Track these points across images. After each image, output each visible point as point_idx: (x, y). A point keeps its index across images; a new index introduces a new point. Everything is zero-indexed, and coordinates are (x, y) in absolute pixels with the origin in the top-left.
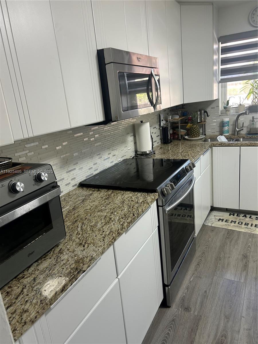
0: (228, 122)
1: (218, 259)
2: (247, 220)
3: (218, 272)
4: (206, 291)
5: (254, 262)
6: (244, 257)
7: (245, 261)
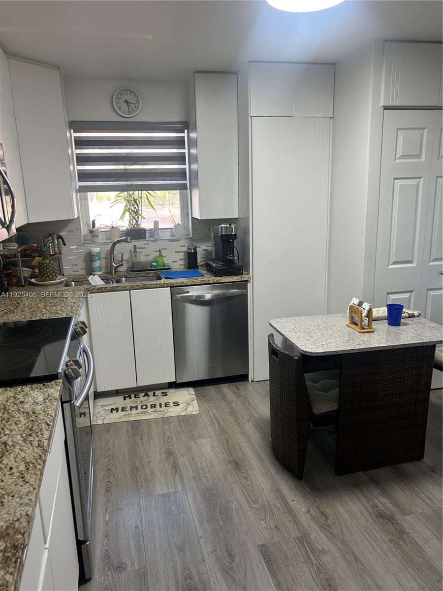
0: (99, 253)
1: (135, 470)
2: (152, 399)
3: (143, 490)
4: (136, 527)
5: (184, 456)
6: (168, 454)
7: (171, 459)
